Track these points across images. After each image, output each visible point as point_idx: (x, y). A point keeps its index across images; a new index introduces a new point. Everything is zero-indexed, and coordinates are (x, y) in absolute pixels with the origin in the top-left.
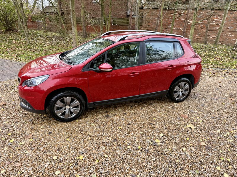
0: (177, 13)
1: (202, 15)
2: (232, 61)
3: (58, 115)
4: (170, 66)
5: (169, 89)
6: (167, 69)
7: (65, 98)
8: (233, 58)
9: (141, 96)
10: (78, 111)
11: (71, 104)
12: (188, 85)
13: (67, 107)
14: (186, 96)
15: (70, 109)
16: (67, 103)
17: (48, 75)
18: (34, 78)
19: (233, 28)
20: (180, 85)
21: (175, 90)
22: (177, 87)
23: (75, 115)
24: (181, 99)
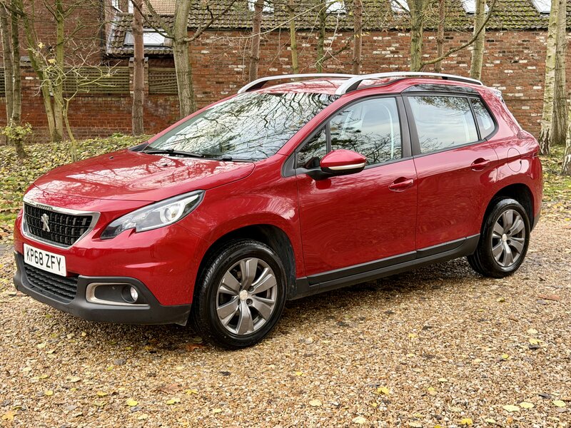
0: (308, 45)
1: (397, 48)
2: (557, 182)
3: (222, 321)
4: (477, 161)
5: (481, 232)
6: (472, 167)
7: (242, 262)
8: (555, 173)
9: (420, 255)
10: (272, 308)
11: (253, 285)
12: (520, 219)
13: (244, 294)
14: (521, 253)
15: (249, 301)
16: (246, 278)
17: (199, 194)
18: (156, 204)
19: (504, 88)
20: (501, 218)
21: (494, 235)
22: (497, 227)
23: (262, 322)
24: (511, 264)
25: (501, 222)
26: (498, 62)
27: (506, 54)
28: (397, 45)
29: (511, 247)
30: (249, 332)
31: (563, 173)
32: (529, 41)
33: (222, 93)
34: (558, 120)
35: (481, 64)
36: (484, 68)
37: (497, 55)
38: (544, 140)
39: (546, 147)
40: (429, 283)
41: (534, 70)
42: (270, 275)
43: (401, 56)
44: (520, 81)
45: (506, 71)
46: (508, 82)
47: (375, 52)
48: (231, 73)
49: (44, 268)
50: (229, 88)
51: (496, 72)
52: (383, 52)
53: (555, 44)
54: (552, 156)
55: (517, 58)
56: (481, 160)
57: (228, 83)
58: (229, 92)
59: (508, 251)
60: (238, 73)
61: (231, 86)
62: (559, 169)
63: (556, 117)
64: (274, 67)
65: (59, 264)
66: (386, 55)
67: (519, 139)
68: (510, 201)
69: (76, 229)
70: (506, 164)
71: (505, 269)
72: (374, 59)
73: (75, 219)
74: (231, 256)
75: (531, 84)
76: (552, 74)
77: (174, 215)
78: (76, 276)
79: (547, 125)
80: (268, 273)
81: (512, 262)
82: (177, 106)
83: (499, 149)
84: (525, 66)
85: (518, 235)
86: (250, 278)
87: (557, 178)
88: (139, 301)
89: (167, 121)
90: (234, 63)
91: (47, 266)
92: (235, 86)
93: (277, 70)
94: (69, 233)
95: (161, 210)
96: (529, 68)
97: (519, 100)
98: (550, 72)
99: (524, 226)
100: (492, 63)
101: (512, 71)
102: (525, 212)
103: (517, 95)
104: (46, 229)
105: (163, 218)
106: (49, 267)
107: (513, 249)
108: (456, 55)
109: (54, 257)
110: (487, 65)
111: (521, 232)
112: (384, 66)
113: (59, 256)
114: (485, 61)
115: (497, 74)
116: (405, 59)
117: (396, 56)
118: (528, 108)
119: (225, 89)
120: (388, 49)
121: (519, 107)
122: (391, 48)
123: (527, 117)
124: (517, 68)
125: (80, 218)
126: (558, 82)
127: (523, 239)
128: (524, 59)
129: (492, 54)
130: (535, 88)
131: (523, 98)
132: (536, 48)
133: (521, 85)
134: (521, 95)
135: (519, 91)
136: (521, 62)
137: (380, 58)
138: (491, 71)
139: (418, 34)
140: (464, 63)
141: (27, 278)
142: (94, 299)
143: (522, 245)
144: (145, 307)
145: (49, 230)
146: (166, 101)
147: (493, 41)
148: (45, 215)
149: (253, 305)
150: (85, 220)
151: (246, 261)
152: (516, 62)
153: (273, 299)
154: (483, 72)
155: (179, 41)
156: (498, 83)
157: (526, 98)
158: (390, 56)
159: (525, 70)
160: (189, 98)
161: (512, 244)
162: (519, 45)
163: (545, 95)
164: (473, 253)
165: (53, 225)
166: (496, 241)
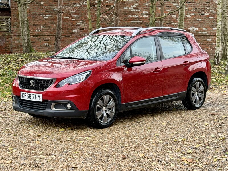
1: (137, 6)
2: (223, 77)
3: (98, 117)
4: (185, 62)
5: (187, 90)
6: (183, 64)
7: (104, 96)
8: (222, 73)
9: (164, 98)
10: (114, 114)
11: (107, 105)
12: (202, 86)
13: (104, 108)
14: (203, 100)
15: (106, 111)
16: (105, 102)
17: (90, 71)
18: (76, 75)
19: (197, 29)
20: (195, 85)
21: (192, 92)
22: (193, 89)
23: (110, 119)
24: (199, 104)
25: (195, 87)
26: (193, 14)
27: (197, 10)
28: (137, 4)
29: (199, 97)
30: (106, 122)
31: (226, 73)
32: (209, 3)
33: (37, 31)
34: (225, 46)
35: (184, 16)
36: (186, 17)
37: (192, 11)
38: (217, 57)
39: (218, 61)
40: (167, 111)
41: (213, 19)
42: (113, 102)
43: (140, 11)
44: (205, 25)
45: (197, 20)
46: (199, 25)
47: (125, 8)
48: (42, 19)
49: (32, 100)
50: (41, 28)
51: (192, 20)
52: (129, 8)
53: (221, 8)
54: (221, 65)
55: (203, 12)
56: (186, 62)
57: (40, 25)
58: (41, 30)
59: (198, 99)
60: (46, 19)
61: (42, 27)
62: (224, 71)
63: (224, 45)
64: (67, 16)
65: (39, 97)
66: (131, 10)
67: (201, 54)
68: (198, 79)
69: (46, 84)
70: (196, 63)
71: (197, 106)
72: (124, 12)
73: (46, 81)
74: (101, 94)
75: (212, 27)
76: (220, 23)
77: (82, 79)
78: (47, 101)
79: (218, 49)
80: (112, 101)
81: (199, 103)
82: (10, 38)
83: (193, 58)
84: (208, 16)
85: (202, 92)
86: (107, 102)
87: (223, 76)
88: (71, 109)
89: (4, 47)
90: (44, 14)
91: (33, 99)
92: (44, 27)
93: (68, 18)
94: (43, 86)
95: (77, 77)
96: (210, 18)
97: (205, 35)
98: (219, 22)
99: (204, 89)
100: (190, 15)
101: (201, 20)
102: (204, 83)
103: (204, 33)
104: (32, 85)
105: (78, 80)
106: (34, 99)
107: (200, 98)
108: (170, 10)
109: (37, 95)
110: (187, 16)
111: (203, 91)
112: (130, 16)
113: (39, 95)
114: (186, 14)
115: (192, 21)
116: (142, 12)
117: (136, 10)
118: (210, 40)
119: (38, 29)
120: (132, 6)
121: (205, 40)
122: (134, 6)
123: (210, 45)
124: (203, 17)
125: (48, 80)
126: (224, 26)
127: (204, 94)
128: (207, 13)
129: (189, 10)
130: (214, 29)
131: (207, 35)
132: (213, 7)
133: (206, 27)
134: (206, 33)
135: (205, 31)
136: (205, 14)
137: (127, 11)
138: (189, 19)
139: (154, 4)
140: (174, 14)
141: (20, 105)
142: (54, 109)
143: (203, 96)
144: (73, 111)
145: (33, 86)
146: (3, 35)
147: (190, 3)
148: (32, 80)
149: (107, 112)
150: (50, 81)
151: (105, 96)
152: (203, 14)
153: (114, 111)
154: (185, 20)
155: (22, 3)
156: (194, 26)
157: (209, 34)
158: (133, 10)
159: (208, 19)
160: (27, 35)
161: (199, 96)
162: (204, 5)
163: (217, 33)
164: (184, 99)
165: (36, 84)
166: (193, 95)
